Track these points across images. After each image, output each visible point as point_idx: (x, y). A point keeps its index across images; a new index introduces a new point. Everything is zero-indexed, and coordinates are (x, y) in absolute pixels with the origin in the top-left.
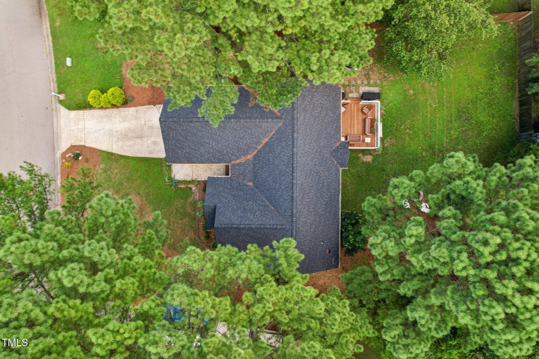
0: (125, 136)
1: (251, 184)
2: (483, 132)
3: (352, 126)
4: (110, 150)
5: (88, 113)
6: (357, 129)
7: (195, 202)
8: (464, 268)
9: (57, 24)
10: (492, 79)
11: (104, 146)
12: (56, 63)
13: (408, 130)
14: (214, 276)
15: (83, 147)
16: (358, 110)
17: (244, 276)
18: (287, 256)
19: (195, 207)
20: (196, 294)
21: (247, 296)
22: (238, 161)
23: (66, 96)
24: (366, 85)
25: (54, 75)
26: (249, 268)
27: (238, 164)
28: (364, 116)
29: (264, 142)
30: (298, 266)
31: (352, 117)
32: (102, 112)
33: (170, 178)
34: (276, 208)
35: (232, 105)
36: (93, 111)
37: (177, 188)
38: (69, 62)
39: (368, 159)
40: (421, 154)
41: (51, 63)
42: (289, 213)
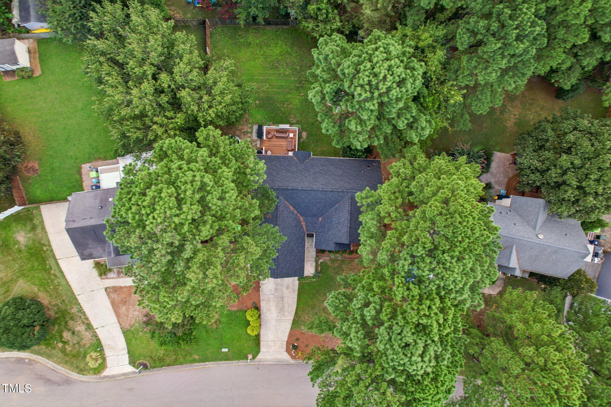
0: (281, 310)
1: (320, 219)
2: (288, 51)
3: (281, 146)
4: (291, 322)
5: (262, 338)
6: (283, 143)
7: (331, 260)
8: (374, 105)
9: (197, 357)
10: (250, 43)
11: (287, 326)
12: (225, 360)
13: (285, 106)
14: (376, 240)
15: (288, 343)
16: (269, 141)
17: (375, 222)
18: (367, 197)
19: (335, 260)
20: (383, 248)
21: (386, 221)
22: (304, 227)
23: (249, 353)
24: (252, 134)
25: (234, 362)
26: (371, 219)
27: (306, 227)
28: (274, 137)
29: (292, 209)
30: (373, 191)
31: (275, 146)
32: (263, 327)
33: (313, 277)
34: (337, 203)
35: (273, 227)
36: (261, 334)
37: (320, 272)
38: (225, 350)
39: (304, 134)
40: (302, 96)
41: (225, 364)
42: (341, 194)
